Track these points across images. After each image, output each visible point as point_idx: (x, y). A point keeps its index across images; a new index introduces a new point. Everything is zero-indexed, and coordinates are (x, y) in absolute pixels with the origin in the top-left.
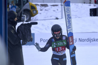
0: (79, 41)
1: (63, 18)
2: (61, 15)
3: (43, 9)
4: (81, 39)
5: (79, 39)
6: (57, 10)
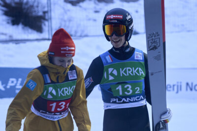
0: (187, 90)
3: (101, 9)
4: (192, 84)
5: (187, 84)
6: (137, 12)
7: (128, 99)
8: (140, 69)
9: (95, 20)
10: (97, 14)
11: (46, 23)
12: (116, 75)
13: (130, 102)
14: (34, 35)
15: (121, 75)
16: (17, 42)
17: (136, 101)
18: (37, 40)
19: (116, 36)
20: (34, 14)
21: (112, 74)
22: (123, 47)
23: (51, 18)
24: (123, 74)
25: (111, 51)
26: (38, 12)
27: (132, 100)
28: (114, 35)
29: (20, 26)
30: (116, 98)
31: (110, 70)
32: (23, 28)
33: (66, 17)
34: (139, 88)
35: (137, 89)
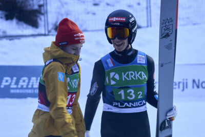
0: (193, 87)
1: (151, 26)
2: (145, 18)
4: (199, 81)
5: (194, 81)
6: (139, 4)
7: (130, 104)
8: (143, 73)
9: (94, 14)
10: (96, 7)
11: (42, 17)
12: (118, 79)
13: (132, 107)
14: (29, 30)
15: (124, 80)
16: (10, 38)
17: (139, 106)
18: (33, 36)
19: (119, 39)
20: (29, 8)
21: (114, 79)
22: (125, 50)
23: (47, 12)
24: (125, 78)
25: (112, 54)
26: (34, 6)
27: (135, 105)
28: (116, 39)
29: (14, 21)
30: (118, 102)
31: (112, 74)
32: (17, 23)
33: (63, 11)
34: (141, 92)
35: (140, 93)
